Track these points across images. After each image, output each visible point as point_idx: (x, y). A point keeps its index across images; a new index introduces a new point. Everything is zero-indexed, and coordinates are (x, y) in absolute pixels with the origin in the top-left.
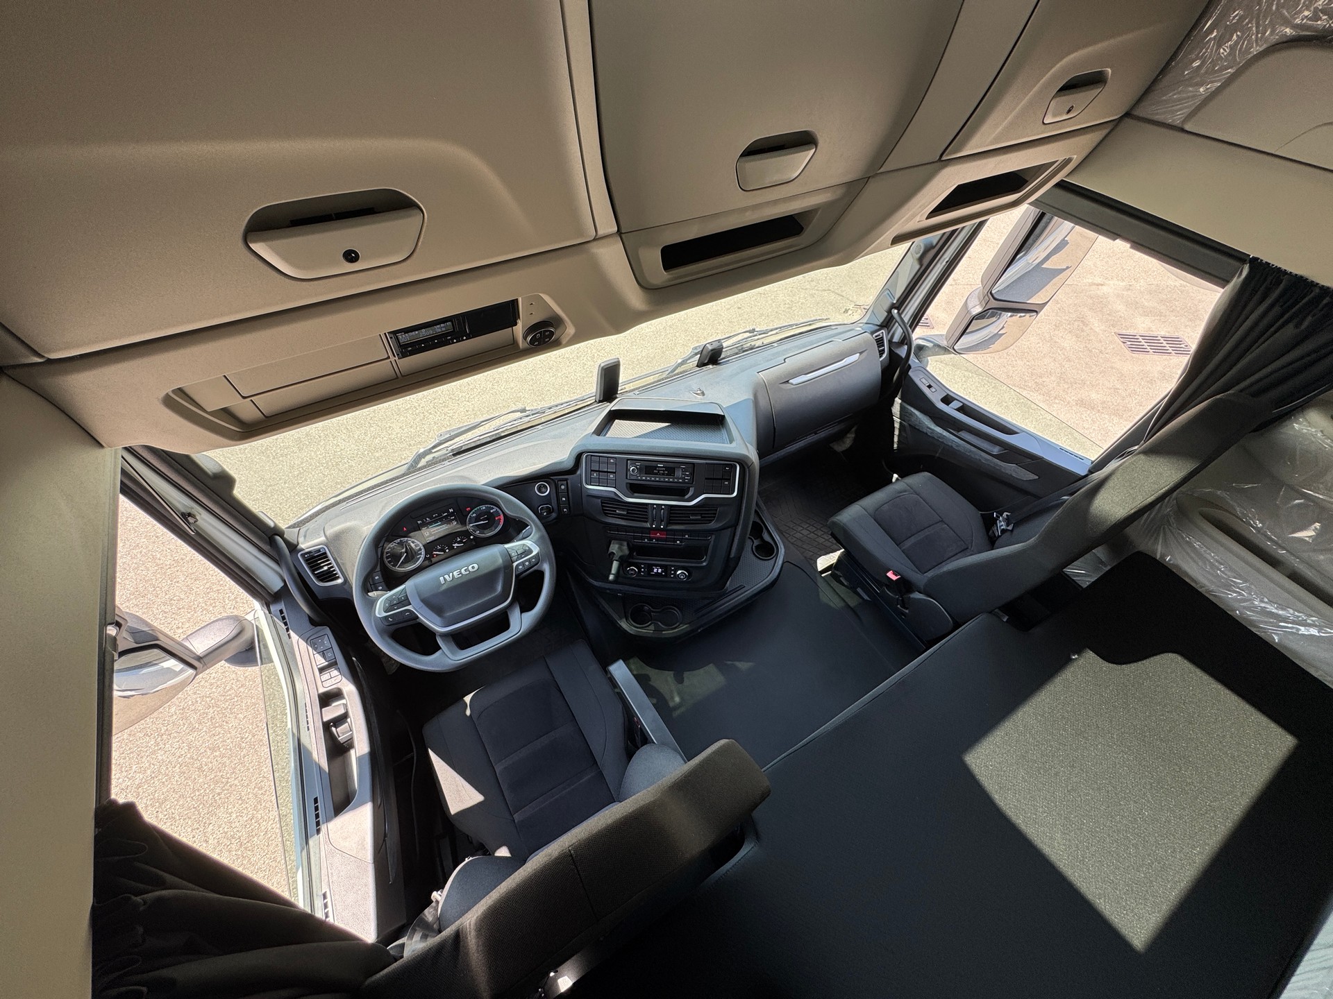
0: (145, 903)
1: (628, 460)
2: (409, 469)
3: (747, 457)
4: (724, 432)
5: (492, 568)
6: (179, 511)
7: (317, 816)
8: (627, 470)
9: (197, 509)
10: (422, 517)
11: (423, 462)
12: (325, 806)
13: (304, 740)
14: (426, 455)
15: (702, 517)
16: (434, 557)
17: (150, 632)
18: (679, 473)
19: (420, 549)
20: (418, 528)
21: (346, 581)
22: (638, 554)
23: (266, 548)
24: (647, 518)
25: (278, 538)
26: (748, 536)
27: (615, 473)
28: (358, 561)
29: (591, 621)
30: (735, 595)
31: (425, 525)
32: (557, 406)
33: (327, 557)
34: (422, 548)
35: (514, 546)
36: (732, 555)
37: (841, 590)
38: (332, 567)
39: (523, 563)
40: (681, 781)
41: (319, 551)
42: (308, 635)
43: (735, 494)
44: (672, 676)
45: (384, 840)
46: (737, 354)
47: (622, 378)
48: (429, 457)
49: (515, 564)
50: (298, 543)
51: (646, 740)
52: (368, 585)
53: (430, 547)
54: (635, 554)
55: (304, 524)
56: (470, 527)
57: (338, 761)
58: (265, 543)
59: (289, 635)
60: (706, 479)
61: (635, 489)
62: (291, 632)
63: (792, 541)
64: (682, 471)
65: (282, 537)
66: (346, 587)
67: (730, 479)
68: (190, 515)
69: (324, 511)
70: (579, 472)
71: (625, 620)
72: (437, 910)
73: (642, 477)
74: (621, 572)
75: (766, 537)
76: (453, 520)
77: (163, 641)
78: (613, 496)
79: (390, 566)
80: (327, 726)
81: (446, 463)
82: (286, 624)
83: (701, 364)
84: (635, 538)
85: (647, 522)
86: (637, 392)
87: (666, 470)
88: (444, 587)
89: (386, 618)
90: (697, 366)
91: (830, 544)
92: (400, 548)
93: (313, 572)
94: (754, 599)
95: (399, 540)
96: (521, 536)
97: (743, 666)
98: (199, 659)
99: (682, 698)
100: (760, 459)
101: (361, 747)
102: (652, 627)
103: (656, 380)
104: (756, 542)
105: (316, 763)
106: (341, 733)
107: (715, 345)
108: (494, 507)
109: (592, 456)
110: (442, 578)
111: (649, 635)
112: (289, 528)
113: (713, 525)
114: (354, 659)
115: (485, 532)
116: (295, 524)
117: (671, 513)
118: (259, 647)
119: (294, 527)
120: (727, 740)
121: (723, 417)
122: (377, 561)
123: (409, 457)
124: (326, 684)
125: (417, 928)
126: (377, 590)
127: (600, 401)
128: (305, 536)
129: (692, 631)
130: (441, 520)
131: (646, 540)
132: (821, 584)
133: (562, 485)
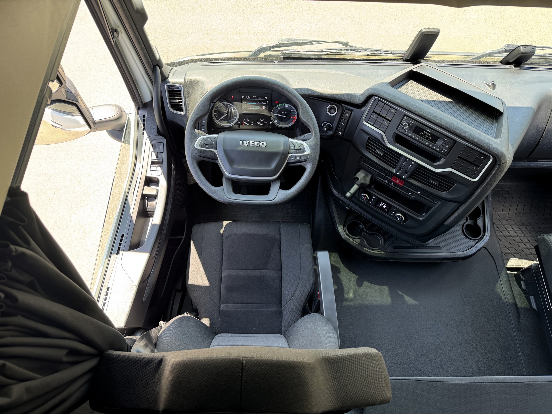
0: (16, 251)
1: (405, 115)
2: (251, 56)
3: (504, 155)
4: (495, 125)
5: (274, 150)
6: (111, 25)
7: (120, 244)
8: (401, 123)
9: (121, 29)
10: (246, 94)
11: (262, 55)
12: (126, 242)
13: (129, 198)
14: (266, 51)
15: (439, 184)
16: (242, 125)
17: (75, 95)
18: (439, 143)
19: (236, 116)
20: (240, 100)
21: (186, 115)
22: (375, 188)
23: (150, 72)
24: (396, 166)
25: (158, 68)
26: (467, 216)
27: (390, 121)
28: (197, 104)
29: (320, 215)
30: (431, 251)
31: (246, 100)
32: (371, 51)
33: (180, 94)
34: (238, 115)
35: (295, 142)
36: (447, 223)
37: (517, 290)
38: (181, 102)
39: (296, 156)
40: (332, 359)
41: (178, 87)
42: (153, 138)
43: (476, 180)
44: (356, 279)
45: (148, 277)
46: (543, 65)
47: (434, 48)
48: (267, 53)
49: (290, 155)
50: (168, 77)
51: (318, 310)
52: (196, 125)
53: (243, 117)
54: (373, 186)
55: (176, 66)
56: (273, 115)
57: (142, 220)
58: (150, 68)
59: (143, 133)
60: (459, 157)
61: (399, 140)
62: (145, 131)
63: (498, 235)
64: (444, 143)
65: (161, 68)
66: (184, 119)
67: (478, 167)
68: (116, 31)
69: (190, 63)
70: (363, 109)
71: (342, 227)
72: (159, 332)
73: (409, 133)
74: (357, 193)
75: (480, 222)
76: (264, 105)
77: (80, 104)
78: (379, 137)
79: (214, 118)
80: (144, 197)
81: (276, 62)
82: (144, 125)
83: (506, 62)
84: (379, 175)
85: (394, 168)
86: (438, 64)
87: (430, 136)
88: (240, 148)
89: (199, 150)
90: (501, 62)
91: (528, 252)
92: (224, 109)
93: (170, 99)
94: (443, 261)
95: (226, 103)
96: (302, 137)
97: (409, 300)
98: (94, 123)
99: (355, 297)
100: (513, 161)
101: (156, 219)
102: (358, 241)
103: (460, 60)
104: (469, 222)
105: (130, 215)
106: (150, 204)
107: (528, 50)
108: (294, 108)
109: (379, 100)
110: (241, 142)
111: (354, 245)
112: (167, 64)
113: (444, 194)
114: (173, 165)
115: (281, 123)
116: (171, 63)
117: (416, 170)
118: (126, 131)
119: (169, 66)
120: (377, 351)
121: (501, 114)
122: (208, 111)
123: (254, 47)
124: (152, 173)
125: (144, 338)
126: (201, 130)
127: (406, 60)
128: (173, 74)
129: (385, 258)
130: (257, 101)
131: (386, 181)
132: (503, 276)
133: (347, 113)
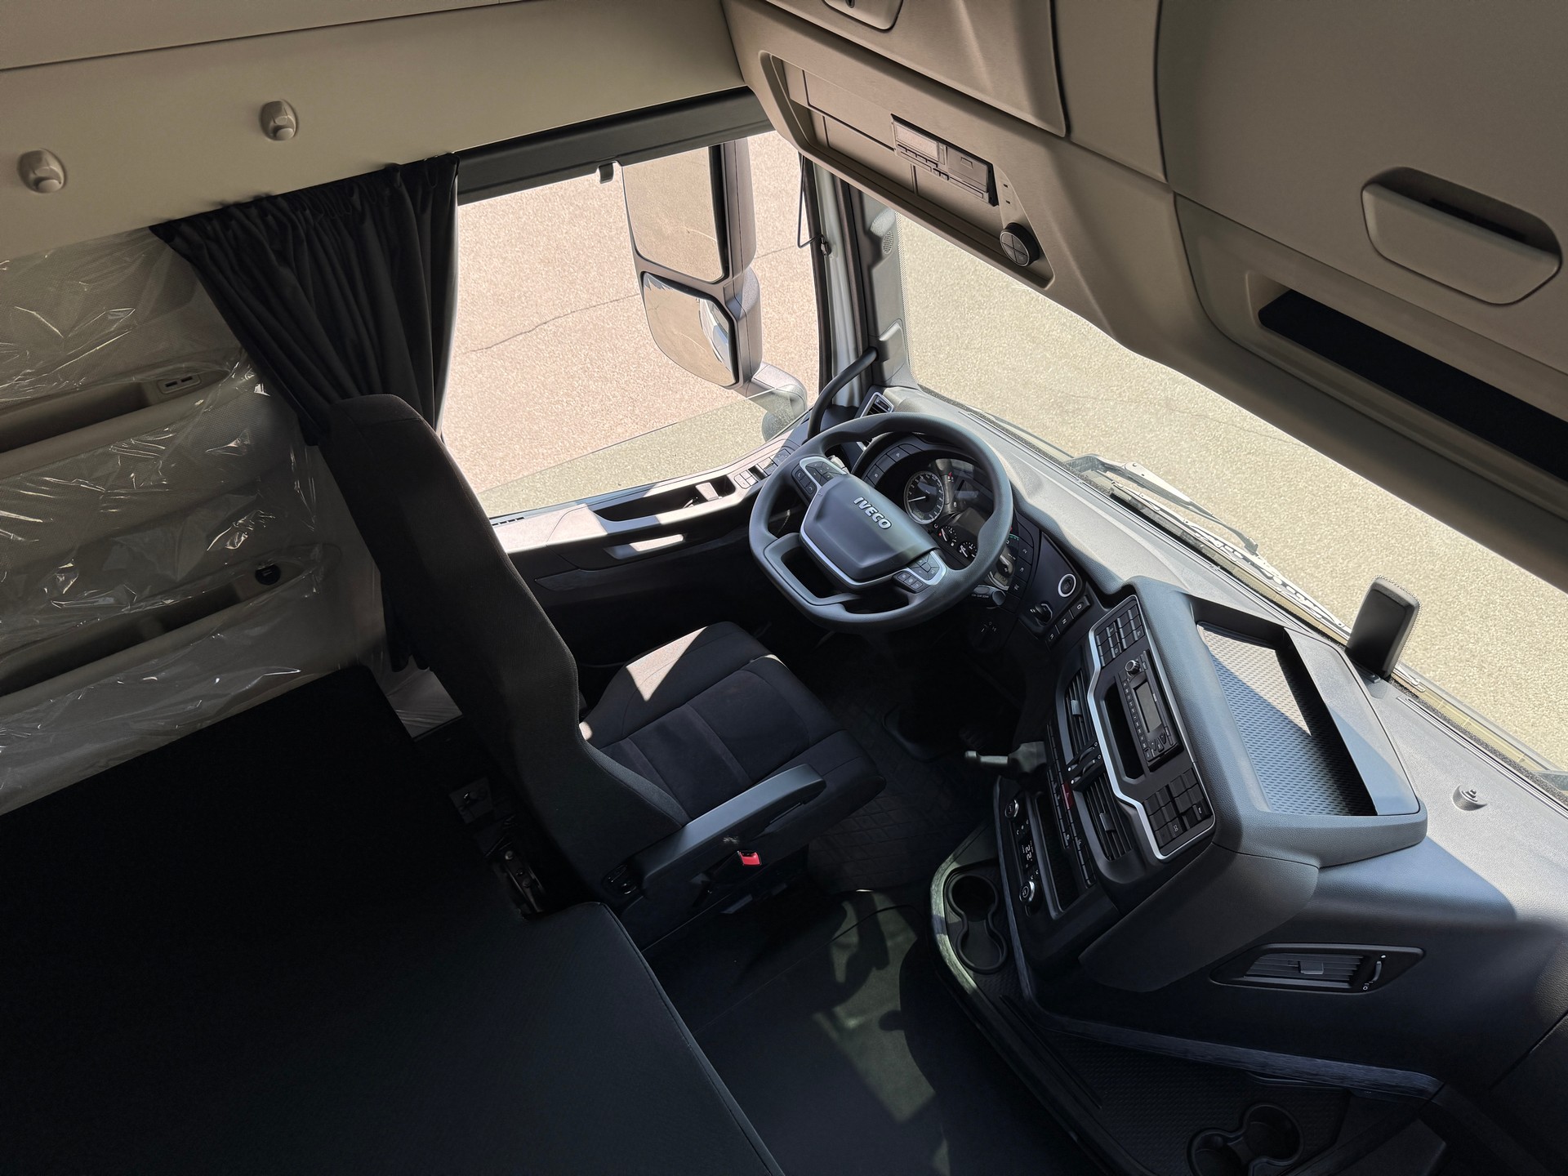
1: (1147, 650)
15: (1107, 831)
27: (1123, 650)
35: (935, 559)
41: (887, 407)
43: (1163, 858)
49: (907, 569)
50: (889, 386)
60: (1168, 787)
61: (1110, 695)
64: (1160, 737)
68: (827, 244)
70: (1107, 609)
71: (954, 866)
73: (1128, 686)
84: (1054, 766)
85: (1074, 755)
88: (850, 506)
89: (801, 470)
102: (954, 918)
109: (1136, 605)
110: (861, 499)
113: (1104, 864)
117: (1095, 777)
124: (738, 478)
131: (1055, 786)
133: (1082, 603)
